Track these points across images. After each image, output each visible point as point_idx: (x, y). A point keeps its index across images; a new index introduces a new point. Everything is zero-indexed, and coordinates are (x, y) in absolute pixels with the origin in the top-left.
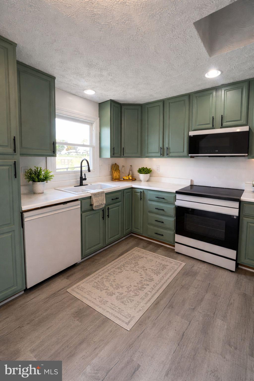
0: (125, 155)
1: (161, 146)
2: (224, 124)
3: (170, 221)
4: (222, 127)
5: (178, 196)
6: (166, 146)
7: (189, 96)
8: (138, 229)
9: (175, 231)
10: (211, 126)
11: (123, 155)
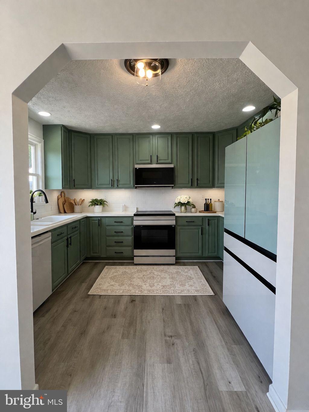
0: (76, 186)
1: (111, 178)
2: (159, 161)
3: (129, 239)
4: (157, 163)
5: (135, 218)
6: (116, 178)
7: (133, 135)
8: (97, 253)
9: (133, 247)
10: (149, 161)
11: (74, 187)
